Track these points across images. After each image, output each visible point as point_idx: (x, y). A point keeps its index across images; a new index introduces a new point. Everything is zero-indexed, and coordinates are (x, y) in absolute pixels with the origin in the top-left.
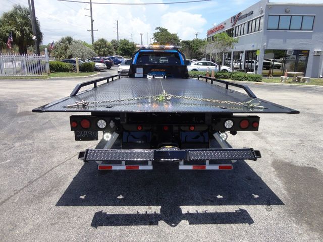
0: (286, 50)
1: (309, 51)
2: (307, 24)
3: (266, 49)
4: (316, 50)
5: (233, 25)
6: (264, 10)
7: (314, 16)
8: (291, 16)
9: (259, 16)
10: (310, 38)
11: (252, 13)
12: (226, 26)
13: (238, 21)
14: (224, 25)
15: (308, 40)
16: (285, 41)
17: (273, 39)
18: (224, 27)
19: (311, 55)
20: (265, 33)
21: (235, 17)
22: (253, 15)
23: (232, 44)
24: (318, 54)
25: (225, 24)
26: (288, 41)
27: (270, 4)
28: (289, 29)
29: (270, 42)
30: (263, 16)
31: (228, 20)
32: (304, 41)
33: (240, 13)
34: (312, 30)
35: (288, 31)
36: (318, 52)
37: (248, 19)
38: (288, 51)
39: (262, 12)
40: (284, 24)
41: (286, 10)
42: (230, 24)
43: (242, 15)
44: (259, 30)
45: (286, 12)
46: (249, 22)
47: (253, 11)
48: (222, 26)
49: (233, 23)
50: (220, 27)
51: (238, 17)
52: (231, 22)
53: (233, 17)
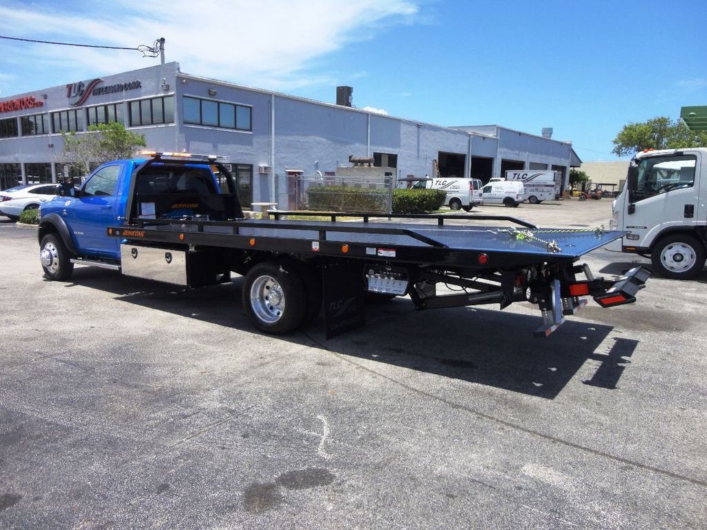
1: (251, 166)
2: (243, 121)
4: (263, 165)
5: (79, 104)
6: (173, 84)
7: (251, 108)
8: (219, 103)
9: (162, 95)
10: (251, 144)
11: (137, 85)
12: (48, 101)
13: (92, 98)
14: (39, 99)
15: (248, 147)
16: (215, 147)
17: (196, 143)
18: (41, 104)
19: (256, 173)
20: (181, 130)
21: (81, 84)
22: (143, 90)
24: (265, 173)
25: (45, 97)
26: (220, 146)
27: (183, 75)
28: (219, 126)
29: (191, 147)
30: (172, 96)
31: (57, 90)
32: (243, 149)
33: (97, 81)
34: (251, 130)
35: (218, 129)
36: (266, 168)
37: (125, 98)
39: (167, 89)
40: (210, 117)
41: (210, 91)
42: (67, 101)
43: (105, 85)
44: (164, 122)
45: (209, 94)
46: (130, 103)
47: (140, 83)
48: (33, 100)
49: (78, 98)
50: (27, 102)
51: (94, 88)
52: (69, 96)
53: (75, 84)
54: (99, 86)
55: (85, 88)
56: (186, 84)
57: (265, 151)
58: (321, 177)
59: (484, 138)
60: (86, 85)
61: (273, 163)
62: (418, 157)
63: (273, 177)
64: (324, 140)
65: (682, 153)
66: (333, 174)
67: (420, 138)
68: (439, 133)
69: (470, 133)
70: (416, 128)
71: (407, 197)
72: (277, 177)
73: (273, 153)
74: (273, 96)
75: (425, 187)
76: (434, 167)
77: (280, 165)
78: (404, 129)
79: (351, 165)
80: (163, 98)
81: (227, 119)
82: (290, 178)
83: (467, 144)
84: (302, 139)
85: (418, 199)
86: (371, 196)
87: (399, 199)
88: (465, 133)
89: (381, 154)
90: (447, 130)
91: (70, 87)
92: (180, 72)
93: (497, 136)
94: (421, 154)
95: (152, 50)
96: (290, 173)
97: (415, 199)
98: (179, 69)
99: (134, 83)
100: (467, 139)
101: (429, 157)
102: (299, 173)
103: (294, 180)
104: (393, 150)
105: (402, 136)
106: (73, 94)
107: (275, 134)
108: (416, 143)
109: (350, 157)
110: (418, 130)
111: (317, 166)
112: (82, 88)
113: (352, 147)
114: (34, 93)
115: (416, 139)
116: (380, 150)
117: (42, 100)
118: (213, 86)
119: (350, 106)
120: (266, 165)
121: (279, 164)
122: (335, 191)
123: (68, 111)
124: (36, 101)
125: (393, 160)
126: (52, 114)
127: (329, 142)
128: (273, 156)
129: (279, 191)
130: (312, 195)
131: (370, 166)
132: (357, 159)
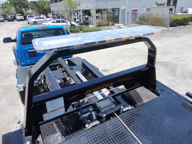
1: (119, 9)
3: (96, 9)
4: (123, 8)
15: (118, 2)
16: (106, 3)
17: (100, 2)
19: (120, 11)
23: (77, 6)
24: (124, 11)
26: (108, 3)
32: (116, 3)
36: (124, 9)
38: (109, 10)
57: (124, 3)
58: (145, 11)
61: (127, 7)
66: (149, 9)
71: (177, 19)
72: (128, 12)
73: (127, 3)
79: (156, 6)
82: (133, 12)
86: (162, 19)
87: (174, 20)
96: (133, 10)
97: (181, 19)
102: (136, 10)
109: (156, 3)
111: (144, 7)
120: (124, 8)
121: (129, 7)
122: (149, 17)
128: (127, 5)
129: (129, 17)
130: (140, 18)
131: (164, 6)
132: (159, 3)
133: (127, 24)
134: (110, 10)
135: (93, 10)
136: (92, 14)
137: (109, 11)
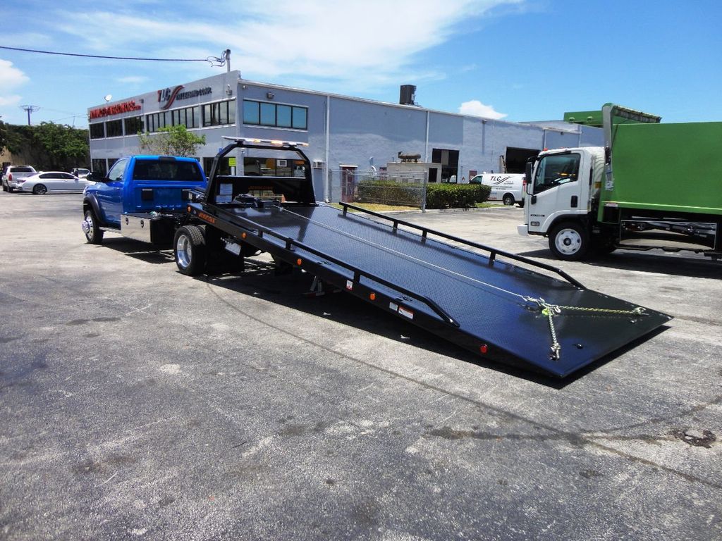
0: (276, 160)
2: (299, 120)
3: (246, 155)
4: (317, 160)
5: (167, 107)
6: (235, 90)
7: (307, 108)
8: (276, 105)
9: (227, 99)
11: (208, 91)
12: (145, 106)
13: (176, 102)
14: (138, 103)
18: (139, 108)
20: (241, 129)
21: (168, 91)
22: (213, 95)
24: (319, 168)
25: (142, 101)
27: (243, 82)
28: (276, 126)
30: (234, 100)
31: (150, 95)
33: (180, 88)
34: (306, 129)
35: (275, 128)
36: (319, 163)
37: (199, 102)
38: (278, 161)
39: (231, 94)
40: (268, 117)
41: (267, 95)
42: (157, 105)
43: (186, 90)
44: (228, 123)
45: (268, 97)
46: (203, 107)
47: (210, 89)
48: (134, 104)
49: (166, 102)
50: (128, 106)
51: (176, 94)
52: (159, 100)
53: (164, 90)
54: (181, 92)
55: (171, 94)
56: (246, 89)
57: (320, 148)
58: (375, 173)
59: (562, 133)
60: (172, 91)
61: (327, 160)
62: (483, 153)
63: (327, 172)
64: (380, 137)
65: (570, 151)
66: (384, 169)
67: (486, 135)
68: (506, 128)
69: (544, 128)
70: (481, 125)
72: (330, 172)
73: (327, 149)
74: (328, 98)
75: (480, 183)
76: (500, 163)
77: (335, 160)
78: (466, 125)
79: (399, 161)
80: (228, 102)
81: (284, 119)
82: (344, 174)
83: (541, 139)
84: (358, 137)
85: (457, 194)
87: (435, 192)
88: (539, 129)
89: (441, 150)
90: (517, 126)
91: (160, 92)
92: (241, 79)
93: (579, 130)
94: (486, 150)
95: (219, 60)
96: (344, 168)
97: (454, 193)
98: (240, 76)
99: (207, 89)
100: (543, 134)
101: (496, 153)
102: (354, 168)
103: (348, 174)
104: (454, 146)
105: (465, 133)
106: (162, 99)
107: (330, 132)
108: (481, 139)
110: (484, 127)
111: (372, 162)
112: (169, 94)
113: (409, 143)
114: (134, 98)
115: (481, 135)
116: (439, 146)
117: (140, 104)
118: (270, 90)
119: (413, 103)
120: (320, 161)
121: (333, 160)
122: (382, 185)
123: (158, 114)
124: (136, 105)
125: (454, 155)
126: (148, 116)
127: (385, 139)
128: (327, 153)
129: (333, 185)
130: (361, 188)
131: (416, 161)
132: (405, 155)
133: (327, 201)
134: (282, 162)
135: (237, 158)
136: (233, 169)
137: (278, 164)
